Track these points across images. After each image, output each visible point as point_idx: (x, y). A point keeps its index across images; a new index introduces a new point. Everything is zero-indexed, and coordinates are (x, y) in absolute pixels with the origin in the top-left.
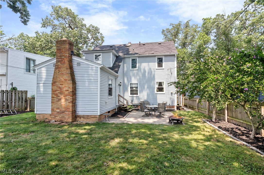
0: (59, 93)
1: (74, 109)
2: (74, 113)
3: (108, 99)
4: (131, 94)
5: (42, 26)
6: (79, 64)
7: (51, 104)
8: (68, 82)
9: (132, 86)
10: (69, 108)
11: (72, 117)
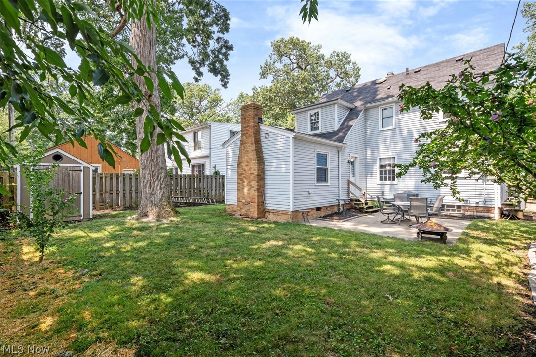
0: (244, 177)
1: (261, 200)
2: (262, 205)
3: (314, 187)
4: (381, 179)
5: (261, 77)
6: (267, 135)
7: (237, 193)
8: (253, 162)
9: (383, 164)
10: (255, 199)
11: (258, 211)
